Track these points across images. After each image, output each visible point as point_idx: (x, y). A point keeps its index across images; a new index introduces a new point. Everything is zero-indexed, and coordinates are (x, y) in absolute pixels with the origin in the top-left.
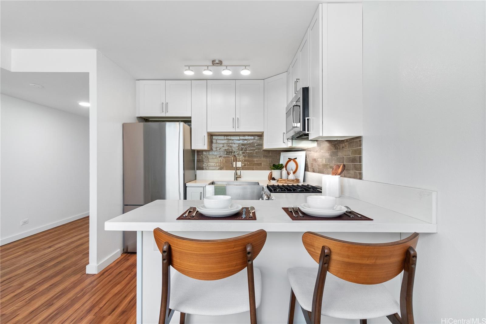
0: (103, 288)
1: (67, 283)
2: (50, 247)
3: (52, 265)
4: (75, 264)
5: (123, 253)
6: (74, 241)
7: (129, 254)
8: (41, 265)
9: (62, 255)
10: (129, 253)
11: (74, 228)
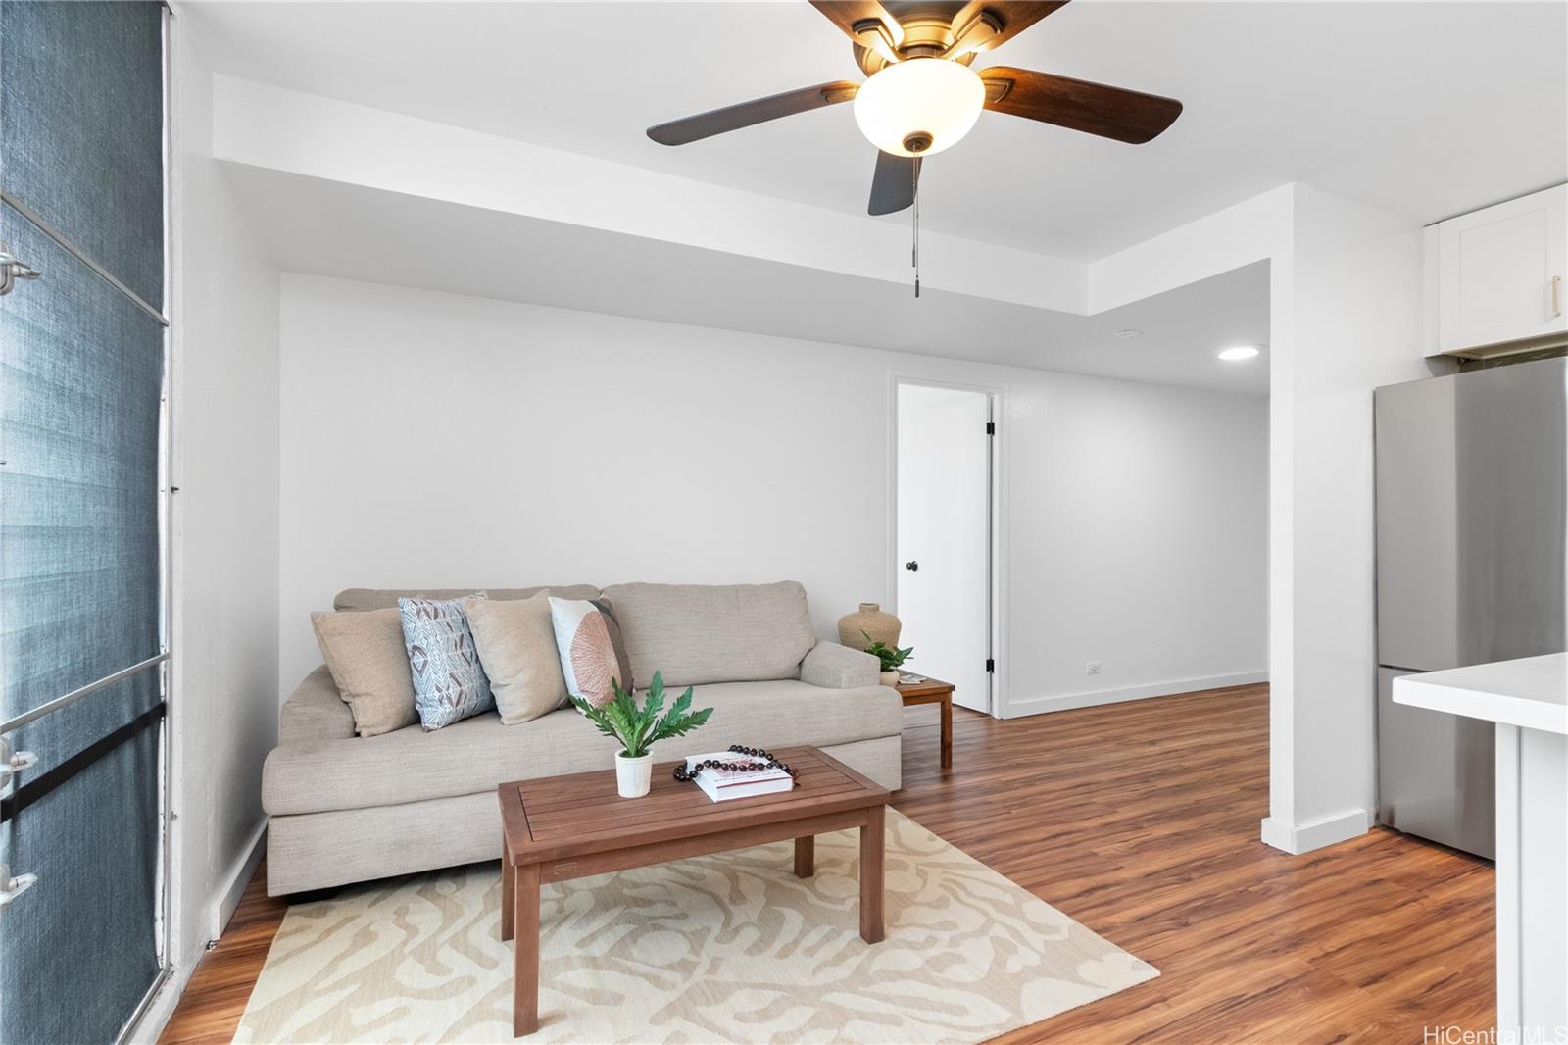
0: (1324, 903)
1: (1213, 845)
2: (1153, 743)
3: (1167, 788)
4: (1223, 804)
5: (1374, 828)
6: (1209, 745)
7: (1400, 839)
8: (1144, 779)
9: (1186, 771)
10: (1397, 833)
11: (1202, 712)
